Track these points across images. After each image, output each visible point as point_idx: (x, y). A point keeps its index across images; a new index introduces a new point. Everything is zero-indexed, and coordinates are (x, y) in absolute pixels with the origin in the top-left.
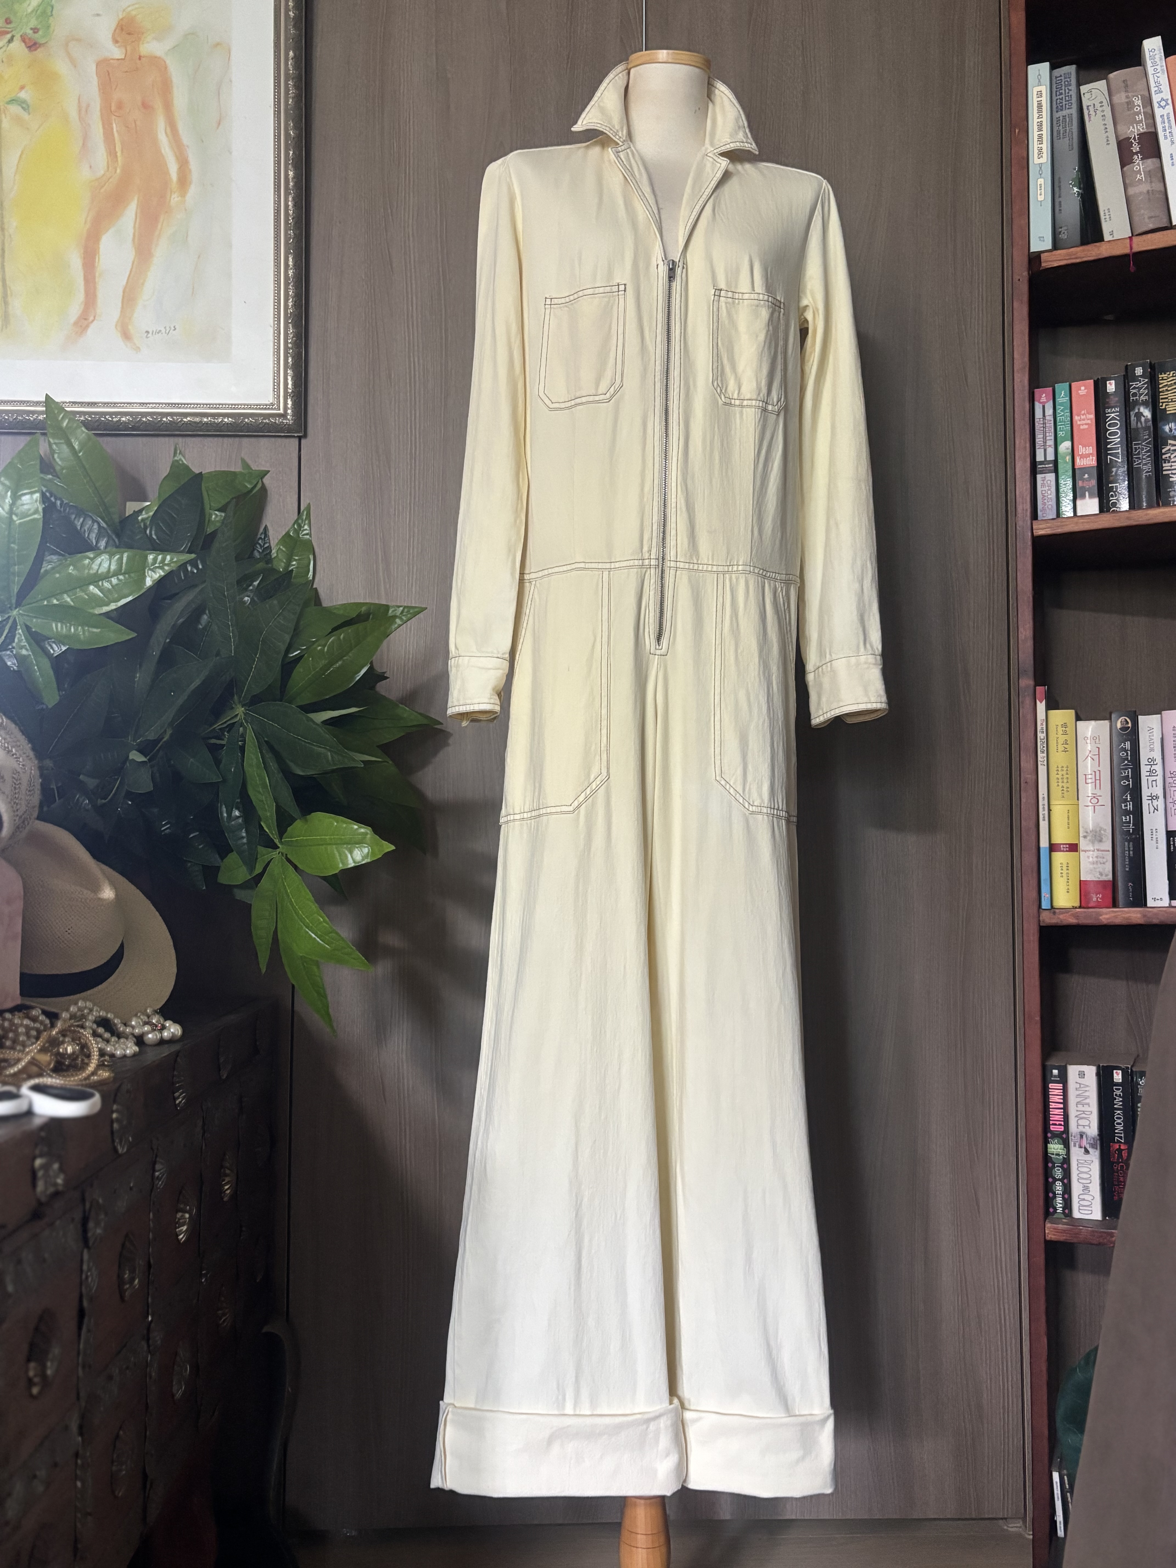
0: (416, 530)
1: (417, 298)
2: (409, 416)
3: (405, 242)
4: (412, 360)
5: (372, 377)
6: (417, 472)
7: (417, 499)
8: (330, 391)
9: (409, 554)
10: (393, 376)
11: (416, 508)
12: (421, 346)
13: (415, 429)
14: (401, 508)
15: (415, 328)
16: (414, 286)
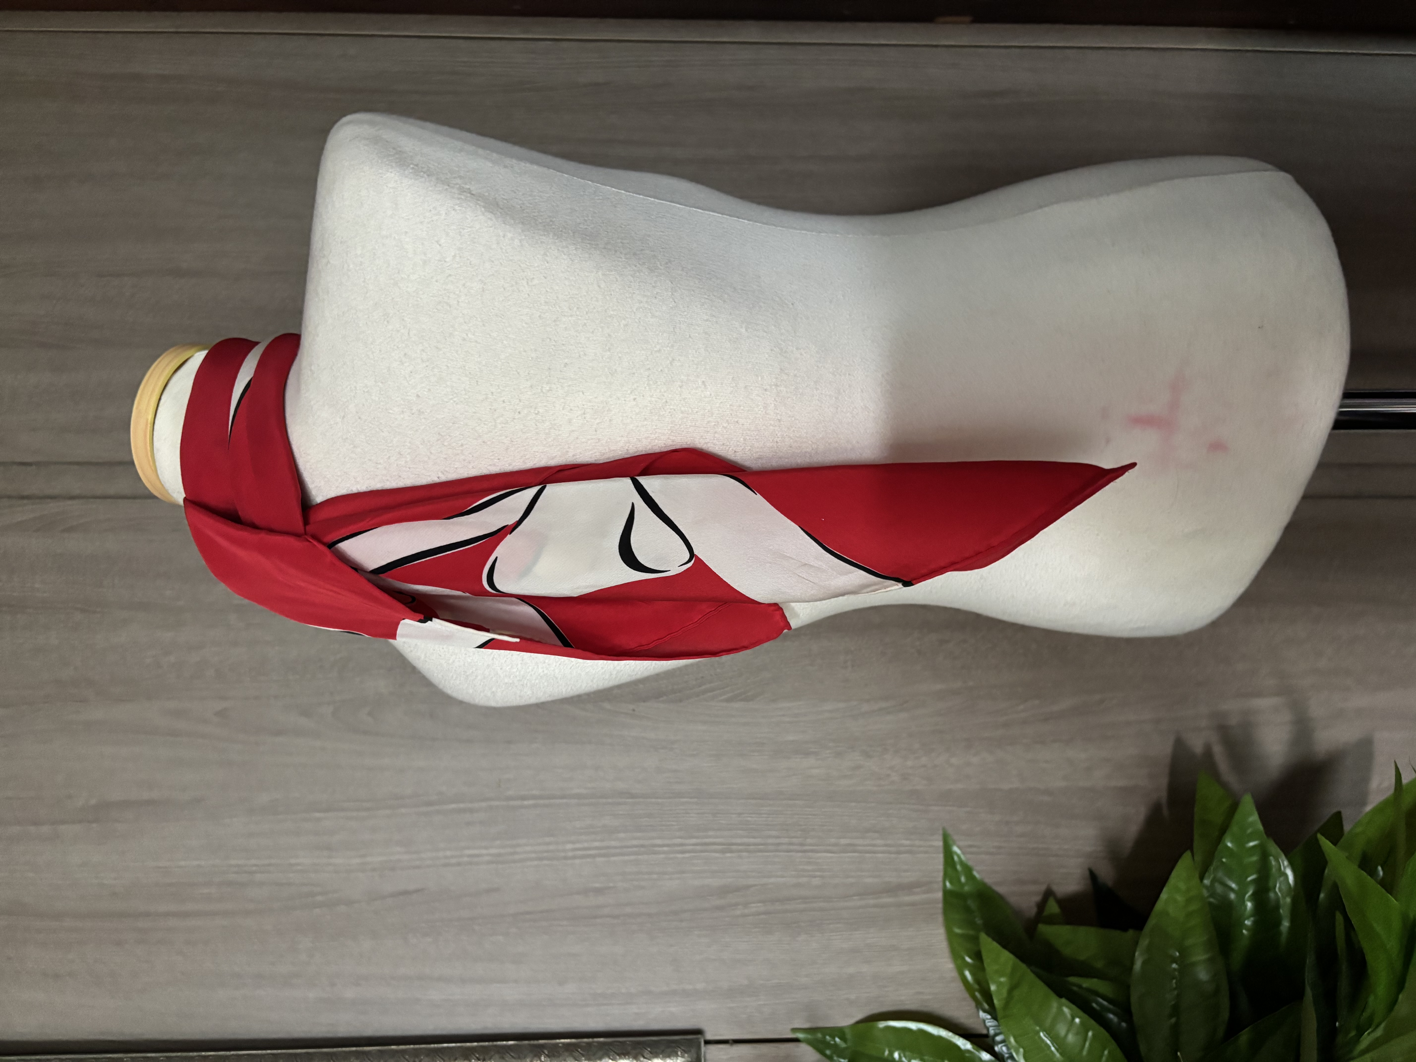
0: (843, 841)
1: (468, 848)
2: (662, 856)
3: (374, 870)
4: (570, 854)
5: (598, 921)
6: (752, 840)
7: (794, 840)
8: (623, 991)
9: (882, 852)
10: (597, 885)
11: (809, 841)
12: (547, 839)
13: (682, 845)
14: (810, 868)
15: (518, 850)
16: (448, 853)
